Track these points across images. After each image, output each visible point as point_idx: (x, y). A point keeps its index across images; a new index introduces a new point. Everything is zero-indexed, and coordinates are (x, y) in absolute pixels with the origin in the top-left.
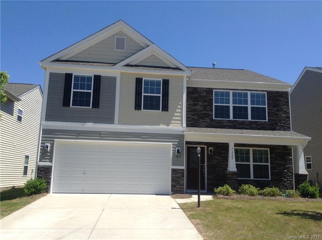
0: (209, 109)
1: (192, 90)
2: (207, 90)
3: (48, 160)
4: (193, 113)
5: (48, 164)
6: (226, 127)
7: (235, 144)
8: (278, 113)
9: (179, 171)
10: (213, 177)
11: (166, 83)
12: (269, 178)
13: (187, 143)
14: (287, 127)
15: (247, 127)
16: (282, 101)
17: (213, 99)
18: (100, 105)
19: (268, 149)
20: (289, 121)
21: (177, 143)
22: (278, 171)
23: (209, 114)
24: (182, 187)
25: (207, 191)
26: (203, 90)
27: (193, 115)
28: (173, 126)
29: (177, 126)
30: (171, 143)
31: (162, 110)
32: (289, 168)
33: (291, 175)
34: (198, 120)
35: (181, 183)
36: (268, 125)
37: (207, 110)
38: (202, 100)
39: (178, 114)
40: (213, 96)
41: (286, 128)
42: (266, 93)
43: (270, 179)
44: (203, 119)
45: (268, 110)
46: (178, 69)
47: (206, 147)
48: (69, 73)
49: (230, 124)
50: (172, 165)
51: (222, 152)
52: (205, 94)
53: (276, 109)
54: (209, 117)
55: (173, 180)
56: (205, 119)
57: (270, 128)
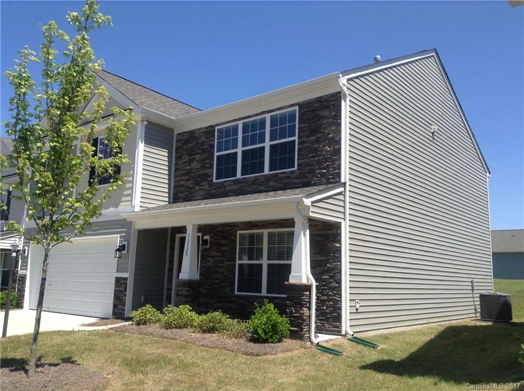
0: (208, 165)
1: (188, 137)
2: (206, 130)
3: (25, 268)
4: (187, 177)
5: (25, 272)
14: (333, 174)
15: (261, 188)
16: (327, 117)
17: (214, 144)
21: (124, 234)
23: (207, 174)
26: (202, 133)
27: (187, 180)
28: (124, 205)
29: (127, 205)
30: (119, 236)
32: (332, 269)
33: (336, 287)
34: (194, 188)
36: (297, 178)
37: (206, 168)
38: (199, 151)
40: (214, 140)
41: (331, 178)
42: (297, 108)
44: (199, 184)
45: (299, 144)
47: (201, 235)
49: (236, 187)
50: (117, 271)
52: (203, 138)
53: (314, 138)
54: (207, 180)
55: (116, 295)
56: (202, 184)
57: (300, 183)
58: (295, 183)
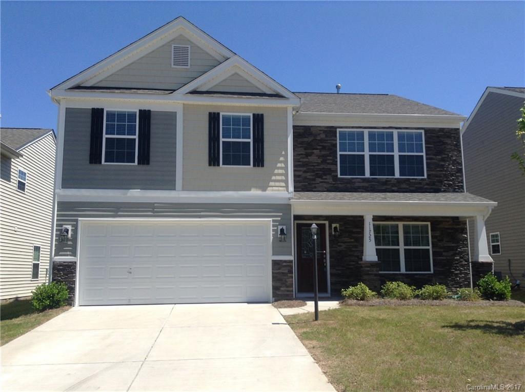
0: (331, 161)
1: (303, 131)
2: (326, 129)
3: (68, 253)
4: (305, 169)
5: (68, 259)
6: (359, 190)
7: (373, 216)
8: (443, 163)
9: (284, 264)
10: (340, 272)
11: (259, 119)
12: (430, 271)
13: (297, 217)
14: (458, 186)
15: (393, 188)
16: (450, 144)
17: (336, 144)
18: (152, 159)
19: (429, 223)
20: (462, 176)
21: (279, 219)
22: (445, 258)
23: (330, 169)
25: (331, 294)
26: (320, 130)
27: (305, 172)
28: (273, 190)
29: (279, 190)
30: (271, 219)
31: (254, 166)
32: (462, 252)
33: (466, 264)
34: (314, 180)
35: (289, 282)
36: (427, 184)
37: (328, 163)
38: (319, 147)
39: (281, 171)
40: (336, 140)
41: (458, 189)
42: (423, 131)
43: (432, 272)
44: (321, 177)
45: (427, 159)
46: (278, 96)
47: (327, 223)
48: (98, 107)
49: (366, 184)
50: (273, 255)
51: (355, 230)
52: (323, 136)
53: (440, 157)
54: (331, 174)
55: (275, 278)
56: (324, 177)
57: (431, 188)
58: (426, 188)
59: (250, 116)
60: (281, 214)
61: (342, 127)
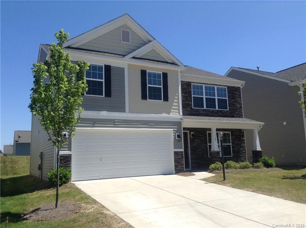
0: (189, 100)
2: (187, 83)
3: (66, 149)
5: (66, 152)
6: (202, 115)
7: (216, 129)
8: (234, 103)
9: (180, 153)
10: (195, 157)
11: (165, 75)
12: (231, 155)
13: (184, 129)
15: (216, 115)
16: (237, 94)
17: (191, 91)
18: (112, 94)
19: (230, 132)
20: (242, 110)
21: (176, 129)
22: (236, 149)
23: (189, 104)
24: (183, 166)
25: (191, 169)
26: (184, 83)
28: (173, 114)
29: (176, 114)
30: (172, 130)
31: (164, 100)
32: (243, 146)
35: (182, 163)
36: (229, 113)
37: (188, 101)
39: (176, 104)
40: (191, 89)
41: (240, 116)
42: (226, 87)
43: (232, 156)
45: (228, 101)
46: (173, 64)
47: (188, 132)
49: (204, 112)
50: (174, 149)
51: (201, 136)
53: (233, 100)
54: (189, 106)
55: (176, 161)
56: (187, 108)
57: (230, 115)
58: (229, 116)
59: (161, 74)
60: (177, 127)
61: (193, 83)
